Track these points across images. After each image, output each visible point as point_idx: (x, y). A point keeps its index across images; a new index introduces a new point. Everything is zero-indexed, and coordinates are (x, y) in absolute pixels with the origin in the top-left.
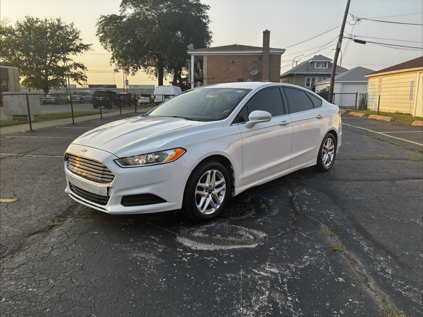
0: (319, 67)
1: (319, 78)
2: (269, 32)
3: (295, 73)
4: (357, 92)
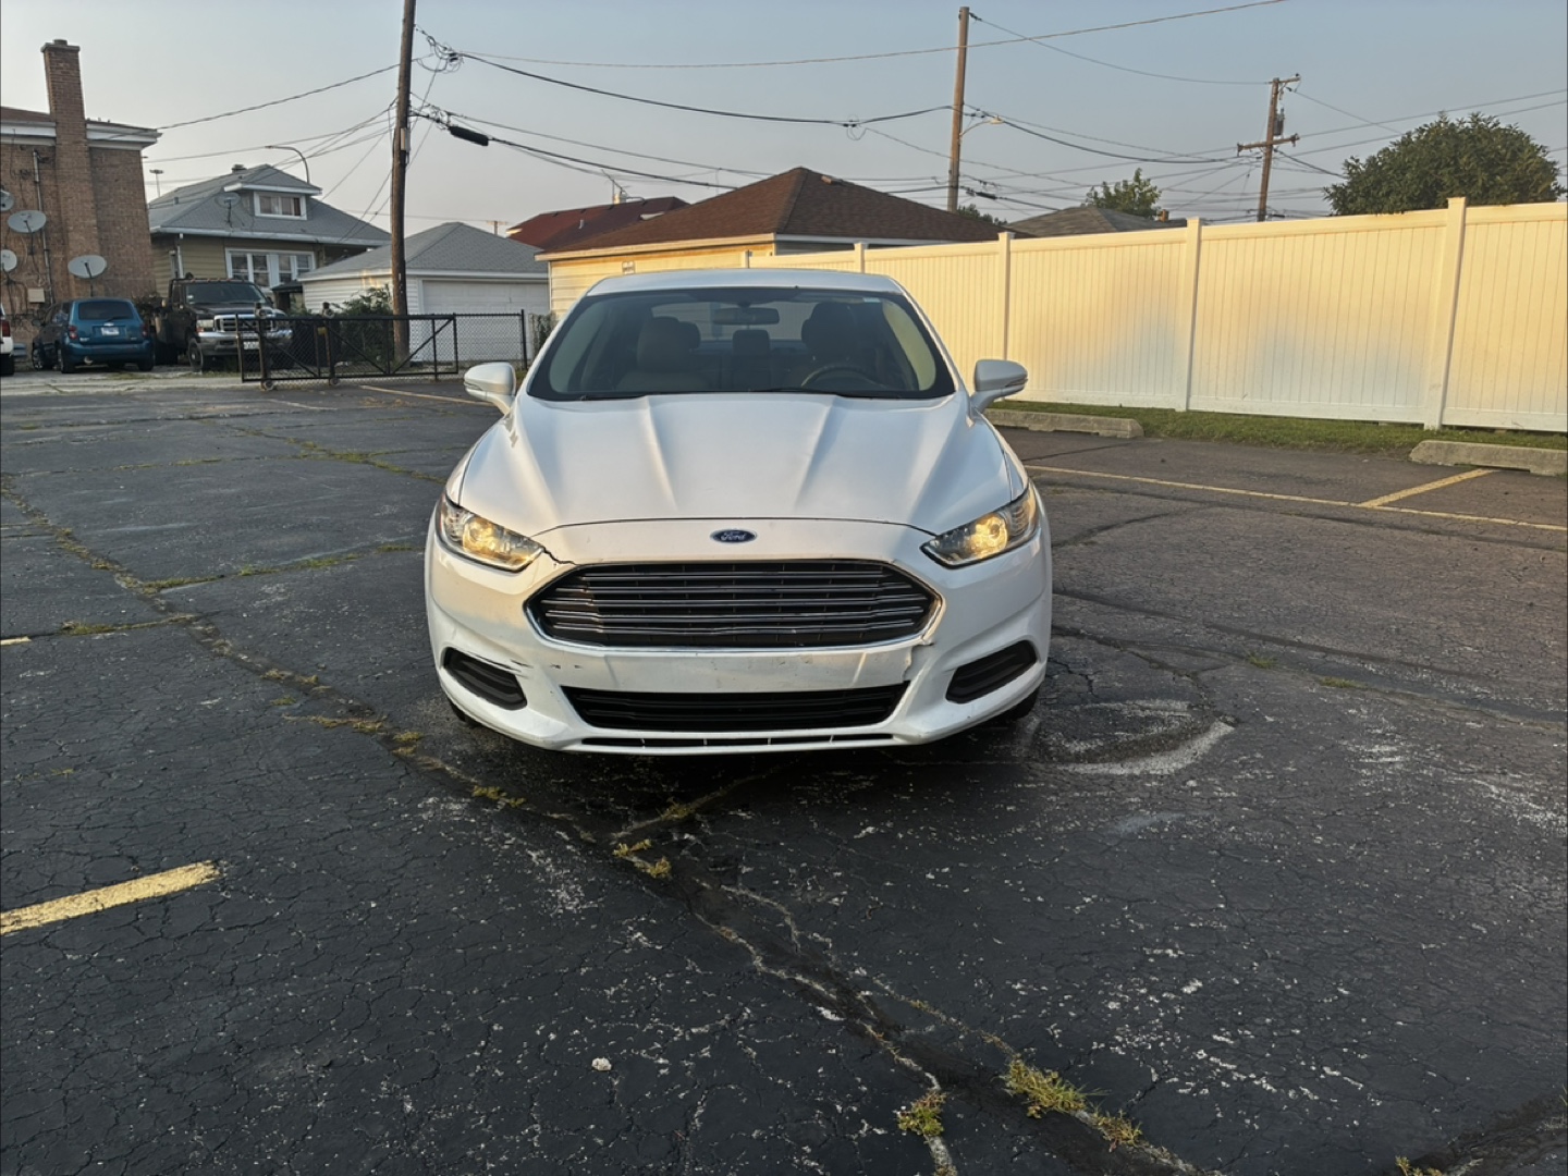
0: (274, 213)
1: (280, 256)
2: (76, 50)
3: (181, 231)
4: (523, 311)
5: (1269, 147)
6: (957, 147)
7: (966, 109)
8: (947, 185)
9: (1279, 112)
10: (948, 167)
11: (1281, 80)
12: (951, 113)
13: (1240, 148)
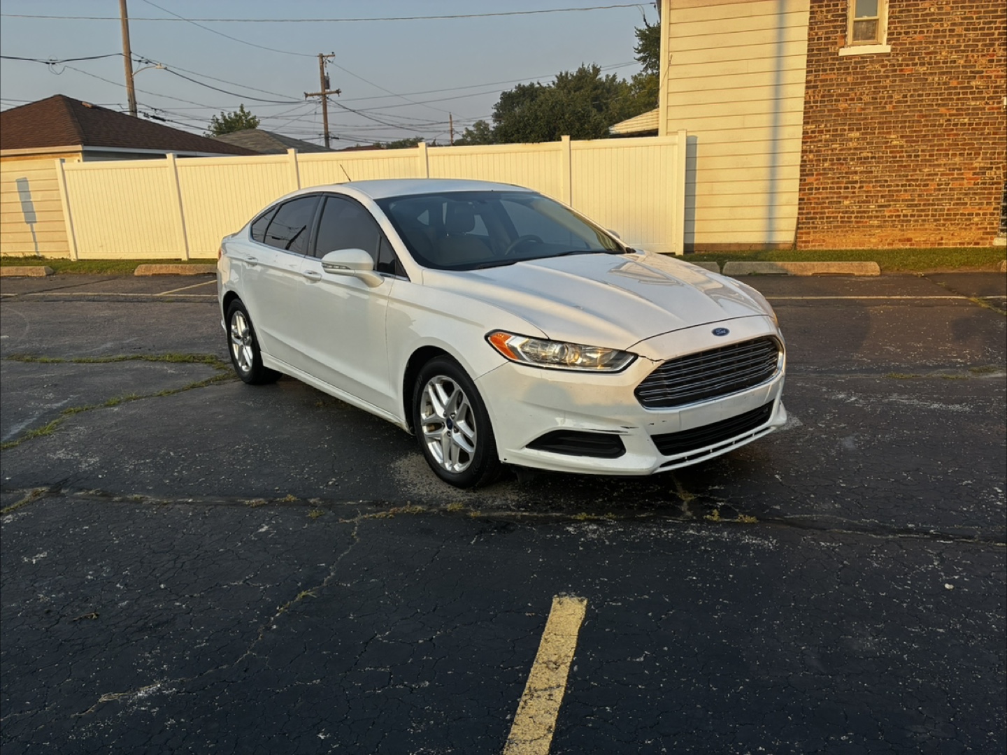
5: (324, 95)
6: (131, 83)
7: (133, 56)
8: (128, 110)
9: (326, 75)
10: (127, 98)
11: (324, 55)
12: (123, 58)
13: (307, 95)
